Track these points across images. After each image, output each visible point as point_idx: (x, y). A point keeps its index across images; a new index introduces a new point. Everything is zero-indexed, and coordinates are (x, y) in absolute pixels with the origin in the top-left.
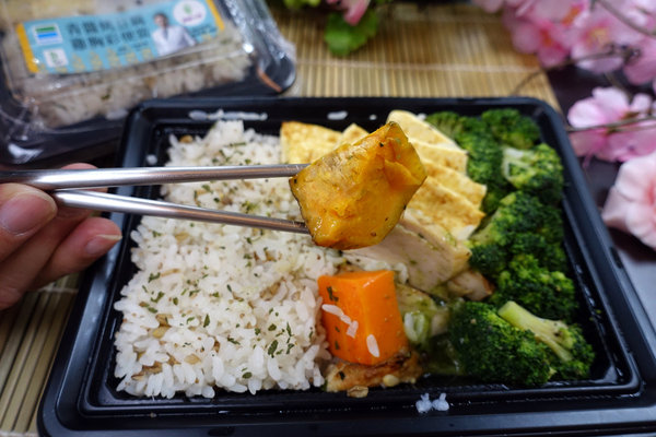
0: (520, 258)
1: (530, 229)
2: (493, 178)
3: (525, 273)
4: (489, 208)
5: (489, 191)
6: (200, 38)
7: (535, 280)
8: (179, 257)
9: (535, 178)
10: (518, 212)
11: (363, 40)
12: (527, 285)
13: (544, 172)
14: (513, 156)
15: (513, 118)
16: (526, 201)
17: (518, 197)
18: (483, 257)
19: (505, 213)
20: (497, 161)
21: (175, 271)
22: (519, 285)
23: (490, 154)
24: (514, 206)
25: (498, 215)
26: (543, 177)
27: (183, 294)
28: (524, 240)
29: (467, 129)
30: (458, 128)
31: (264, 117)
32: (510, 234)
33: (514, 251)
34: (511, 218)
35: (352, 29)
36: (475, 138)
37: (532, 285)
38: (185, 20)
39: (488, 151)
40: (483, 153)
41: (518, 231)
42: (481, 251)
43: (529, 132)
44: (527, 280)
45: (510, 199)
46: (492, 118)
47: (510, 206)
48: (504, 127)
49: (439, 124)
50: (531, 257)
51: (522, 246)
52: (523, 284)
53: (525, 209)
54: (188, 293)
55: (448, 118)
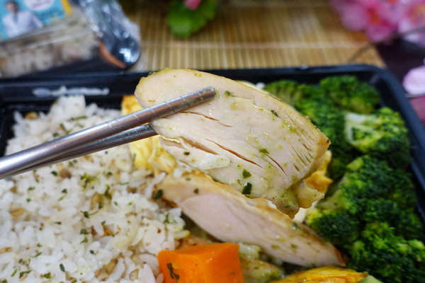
0: (374, 226)
1: (381, 195)
2: (338, 143)
3: (380, 243)
4: (335, 174)
5: (333, 157)
6: (49, 21)
7: (392, 251)
8: (13, 235)
9: (382, 141)
10: (366, 178)
11: (202, 23)
12: (384, 256)
13: (389, 135)
14: (355, 121)
15: (352, 84)
16: (375, 166)
17: (365, 161)
18: (334, 226)
19: (353, 179)
20: (339, 126)
21: (7, 250)
22: (375, 256)
23: (332, 119)
24: (362, 171)
25: (346, 181)
26: (390, 140)
27: (13, 275)
28: (376, 207)
29: (307, 96)
30: (298, 95)
31: (106, 92)
32: (361, 201)
33: (367, 219)
34: (360, 184)
35: (191, 14)
36: (315, 104)
37: (390, 256)
38: (35, 5)
39: (329, 116)
40: (325, 118)
41: (368, 197)
42: (330, 221)
43: (368, 96)
44: (383, 251)
45: (357, 163)
46: (330, 84)
47: (358, 171)
48: (343, 93)
49: (278, 92)
50: (385, 226)
51: (375, 214)
52: (379, 255)
53: (374, 174)
54: (18, 274)
55: (287, 86)
